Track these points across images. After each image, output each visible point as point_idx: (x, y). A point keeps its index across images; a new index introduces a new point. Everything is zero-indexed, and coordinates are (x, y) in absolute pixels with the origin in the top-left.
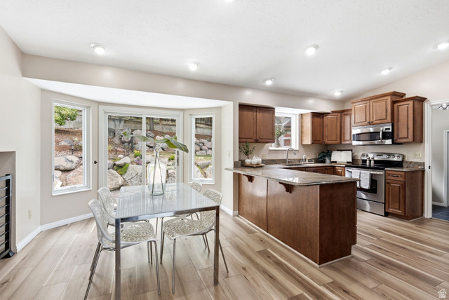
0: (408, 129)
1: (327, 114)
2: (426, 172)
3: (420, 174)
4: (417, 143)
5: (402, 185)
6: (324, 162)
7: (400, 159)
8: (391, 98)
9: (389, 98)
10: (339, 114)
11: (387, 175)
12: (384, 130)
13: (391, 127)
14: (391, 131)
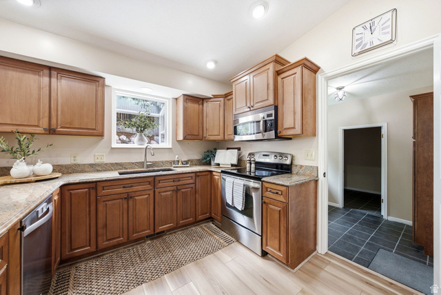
0: (295, 113)
1: (208, 99)
2: (320, 182)
3: (312, 185)
4: (307, 136)
5: (283, 209)
6: (209, 164)
7: (288, 162)
8: (274, 67)
9: (271, 66)
10: (222, 99)
11: (264, 189)
12: (266, 118)
13: (273, 112)
14: (273, 118)
